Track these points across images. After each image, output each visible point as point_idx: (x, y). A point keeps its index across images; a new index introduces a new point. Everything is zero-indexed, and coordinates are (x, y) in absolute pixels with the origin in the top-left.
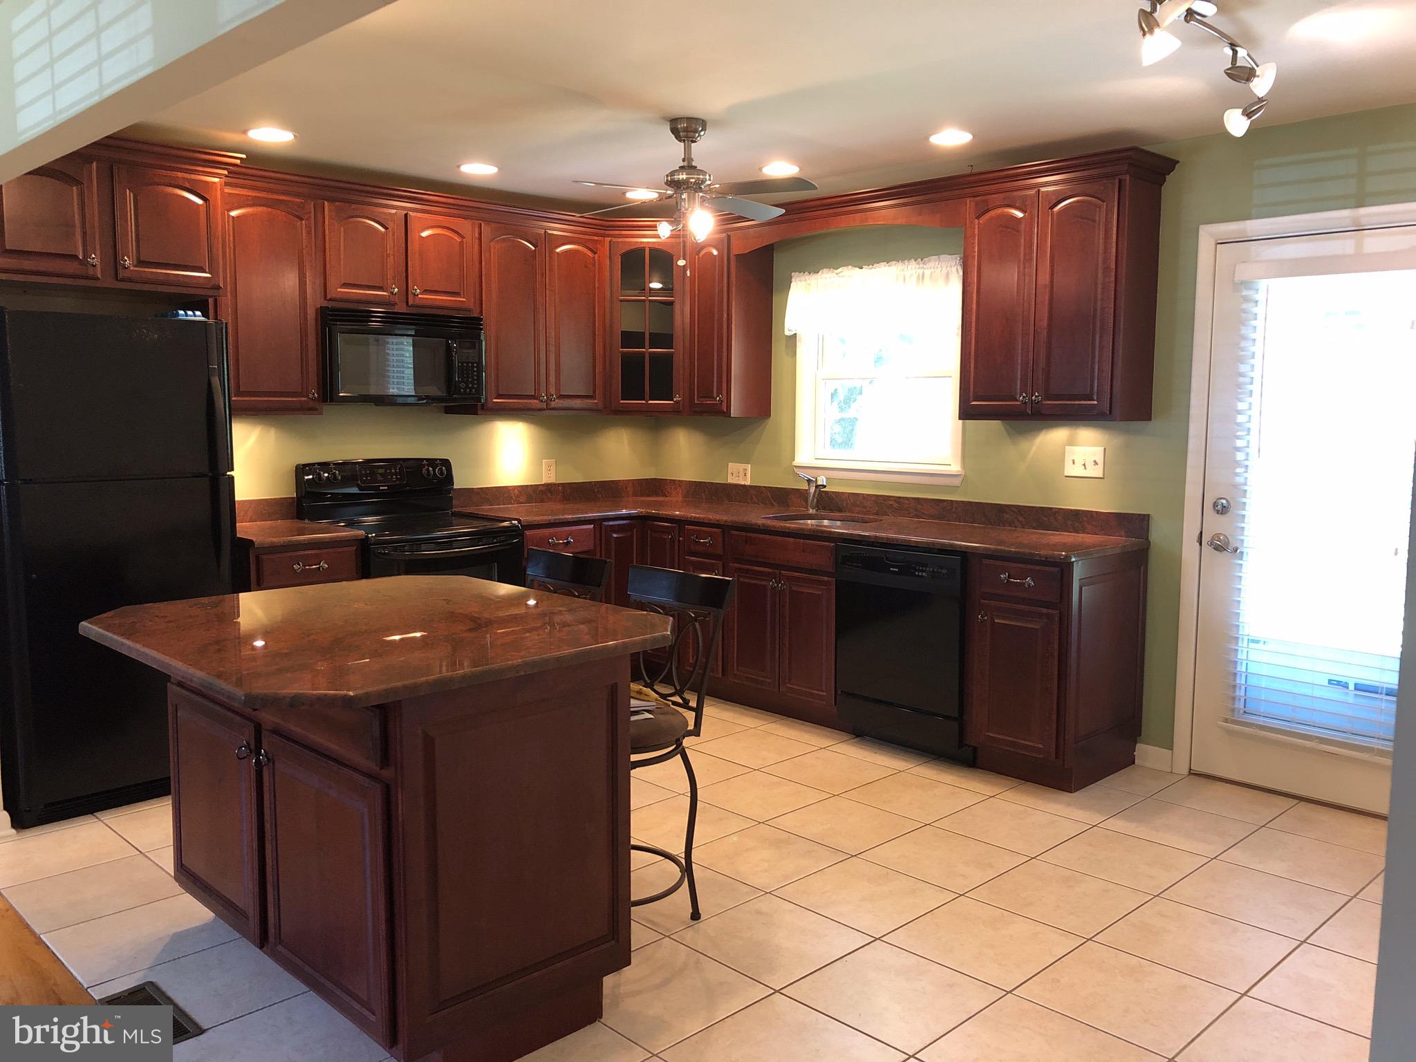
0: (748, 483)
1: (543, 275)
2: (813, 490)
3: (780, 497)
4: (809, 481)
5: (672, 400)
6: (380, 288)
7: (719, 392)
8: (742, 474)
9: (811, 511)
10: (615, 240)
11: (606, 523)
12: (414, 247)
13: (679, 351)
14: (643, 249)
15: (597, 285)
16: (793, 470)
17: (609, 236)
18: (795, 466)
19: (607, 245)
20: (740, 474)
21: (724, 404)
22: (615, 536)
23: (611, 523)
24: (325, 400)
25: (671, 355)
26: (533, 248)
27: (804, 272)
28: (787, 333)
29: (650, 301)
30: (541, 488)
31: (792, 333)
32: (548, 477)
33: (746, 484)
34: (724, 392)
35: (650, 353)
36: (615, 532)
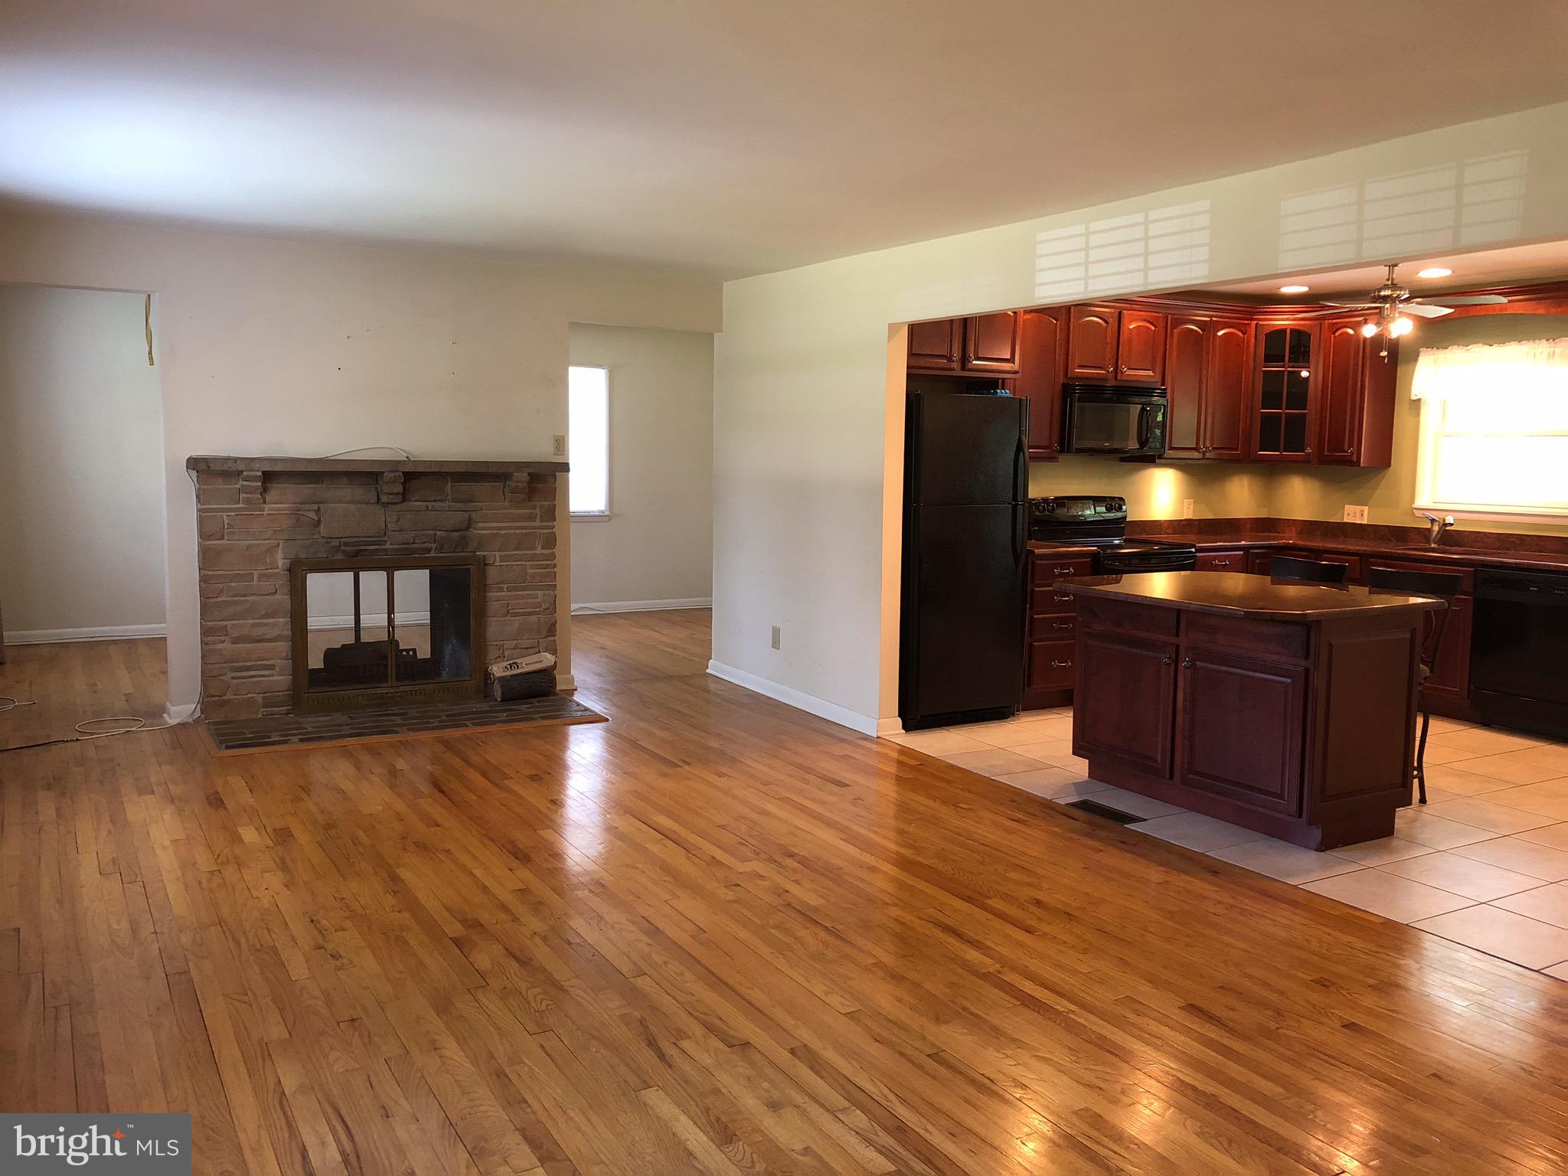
0: (1365, 522)
1: (1208, 353)
2: (1436, 528)
3: (1399, 534)
4: (1433, 521)
5: (1304, 452)
6: (1101, 368)
7: (1351, 445)
8: (1358, 515)
9: (1433, 546)
10: (1261, 323)
11: (1252, 551)
12: (1124, 336)
13: (1311, 411)
14: (1285, 330)
15: (1244, 359)
16: (1412, 511)
17: (1256, 319)
18: (1416, 509)
19: (1254, 326)
20: (1356, 514)
21: (1355, 456)
22: (1258, 561)
23: (1255, 551)
24: (1062, 451)
25: (1305, 414)
26: (1202, 333)
27: (1433, 348)
28: (1414, 398)
29: (1289, 372)
30: (1183, 522)
31: (1416, 398)
32: (1188, 514)
33: (1363, 523)
34: (1355, 445)
35: (1286, 413)
36: (1258, 558)
